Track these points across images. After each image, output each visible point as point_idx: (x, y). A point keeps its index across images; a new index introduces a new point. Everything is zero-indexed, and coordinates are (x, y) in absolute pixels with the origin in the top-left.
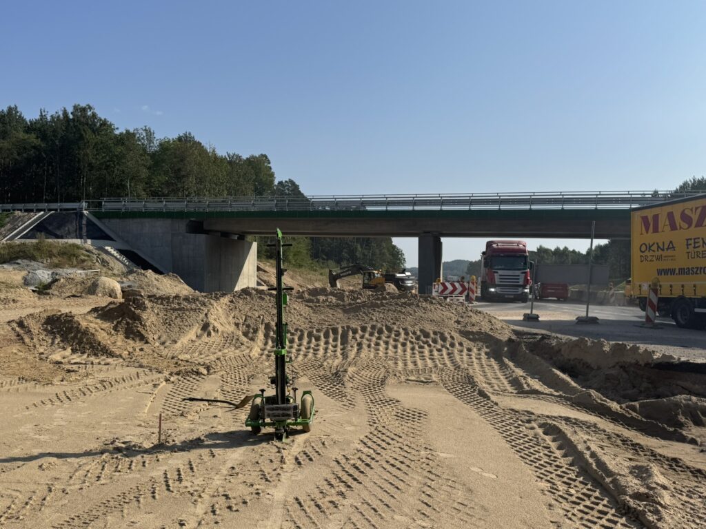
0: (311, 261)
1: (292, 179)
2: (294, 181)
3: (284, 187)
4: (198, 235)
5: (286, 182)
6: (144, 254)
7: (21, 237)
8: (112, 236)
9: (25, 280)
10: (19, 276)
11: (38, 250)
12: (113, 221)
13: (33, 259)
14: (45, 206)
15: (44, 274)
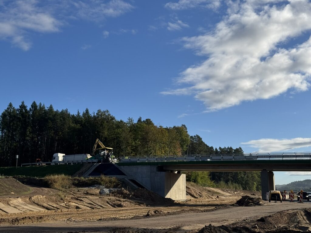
0: (210, 182)
1: (198, 135)
2: (199, 135)
3: (193, 139)
4: (162, 172)
5: (195, 136)
6: (139, 180)
7: (90, 175)
8: (125, 173)
9: (100, 193)
10: (98, 191)
11: (102, 180)
12: (125, 167)
13: (100, 184)
14: (96, 161)
15: (107, 191)
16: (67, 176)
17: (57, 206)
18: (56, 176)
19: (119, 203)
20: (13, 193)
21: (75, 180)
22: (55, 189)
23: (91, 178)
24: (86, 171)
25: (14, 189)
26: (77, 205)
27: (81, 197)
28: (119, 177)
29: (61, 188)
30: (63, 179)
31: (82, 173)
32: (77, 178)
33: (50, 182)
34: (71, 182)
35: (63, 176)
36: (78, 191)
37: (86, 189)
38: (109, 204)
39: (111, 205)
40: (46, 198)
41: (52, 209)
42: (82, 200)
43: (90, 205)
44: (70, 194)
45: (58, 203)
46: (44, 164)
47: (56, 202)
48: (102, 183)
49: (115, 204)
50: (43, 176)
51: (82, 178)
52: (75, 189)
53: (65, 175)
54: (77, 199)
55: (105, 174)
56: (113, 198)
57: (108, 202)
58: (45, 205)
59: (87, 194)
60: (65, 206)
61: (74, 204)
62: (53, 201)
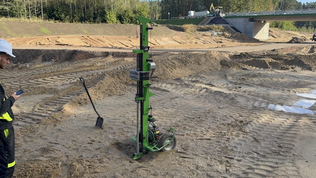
0: (293, 27)
6: (237, 27)
7: (207, 24)
8: (229, 23)
9: (212, 35)
10: (210, 34)
11: (213, 28)
12: (229, 19)
13: (212, 30)
14: (212, 15)
15: (215, 34)
16: (194, 25)
17: (186, 42)
18: (188, 25)
19: (221, 40)
20: (164, 35)
21: (198, 27)
22: (187, 32)
23: (207, 26)
24: (206, 22)
25: (165, 32)
26: (196, 41)
27: (199, 37)
28: (225, 25)
29: (190, 32)
30: (191, 27)
31: (203, 23)
32: (200, 26)
33: (184, 28)
34: (196, 28)
35: (192, 25)
36: (199, 34)
37: (204, 32)
38: (215, 41)
39: (216, 42)
40: (180, 37)
41: (182, 43)
42: (200, 39)
43: (203, 42)
44: (194, 35)
45: (186, 40)
46: (183, 18)
47: (185, 39)
48: (213, 29)
49: (218, 41)
50: (182, 25)
51: (203, 26)
52: (198, 32)
53: (193, 24)
54: (197, 38)
55: (216, 24)
56: (218, 38)
57: (214, 40)
58: (179, 41)
59: (204, 35)
60: (190, 42)
61: (195, 41)
62: (183, 39)
